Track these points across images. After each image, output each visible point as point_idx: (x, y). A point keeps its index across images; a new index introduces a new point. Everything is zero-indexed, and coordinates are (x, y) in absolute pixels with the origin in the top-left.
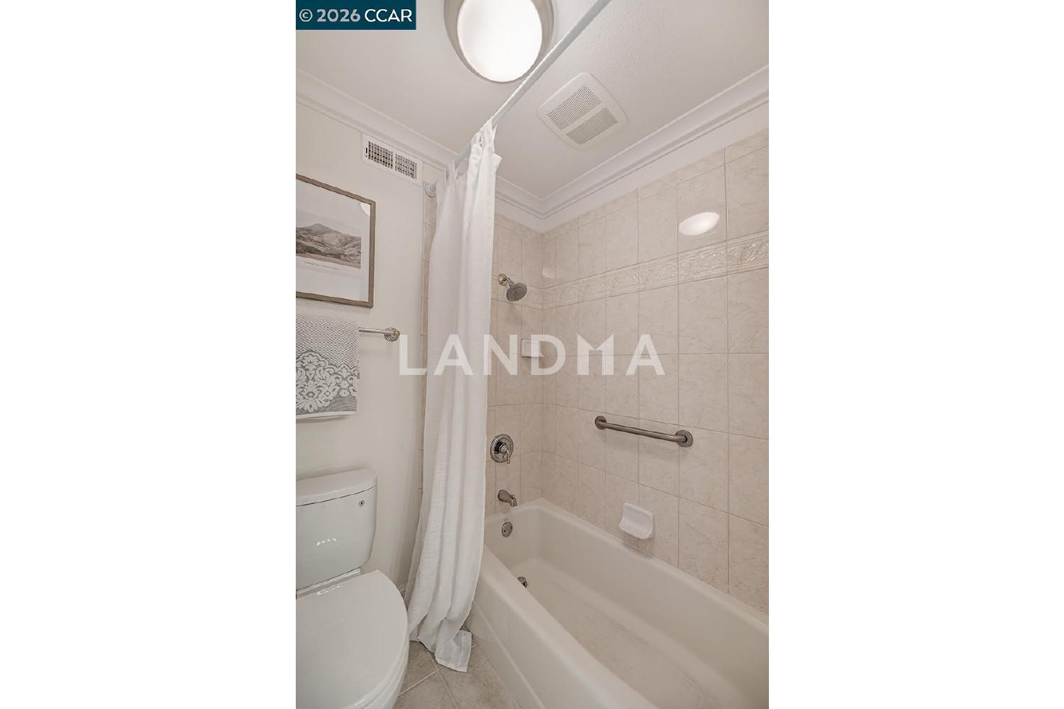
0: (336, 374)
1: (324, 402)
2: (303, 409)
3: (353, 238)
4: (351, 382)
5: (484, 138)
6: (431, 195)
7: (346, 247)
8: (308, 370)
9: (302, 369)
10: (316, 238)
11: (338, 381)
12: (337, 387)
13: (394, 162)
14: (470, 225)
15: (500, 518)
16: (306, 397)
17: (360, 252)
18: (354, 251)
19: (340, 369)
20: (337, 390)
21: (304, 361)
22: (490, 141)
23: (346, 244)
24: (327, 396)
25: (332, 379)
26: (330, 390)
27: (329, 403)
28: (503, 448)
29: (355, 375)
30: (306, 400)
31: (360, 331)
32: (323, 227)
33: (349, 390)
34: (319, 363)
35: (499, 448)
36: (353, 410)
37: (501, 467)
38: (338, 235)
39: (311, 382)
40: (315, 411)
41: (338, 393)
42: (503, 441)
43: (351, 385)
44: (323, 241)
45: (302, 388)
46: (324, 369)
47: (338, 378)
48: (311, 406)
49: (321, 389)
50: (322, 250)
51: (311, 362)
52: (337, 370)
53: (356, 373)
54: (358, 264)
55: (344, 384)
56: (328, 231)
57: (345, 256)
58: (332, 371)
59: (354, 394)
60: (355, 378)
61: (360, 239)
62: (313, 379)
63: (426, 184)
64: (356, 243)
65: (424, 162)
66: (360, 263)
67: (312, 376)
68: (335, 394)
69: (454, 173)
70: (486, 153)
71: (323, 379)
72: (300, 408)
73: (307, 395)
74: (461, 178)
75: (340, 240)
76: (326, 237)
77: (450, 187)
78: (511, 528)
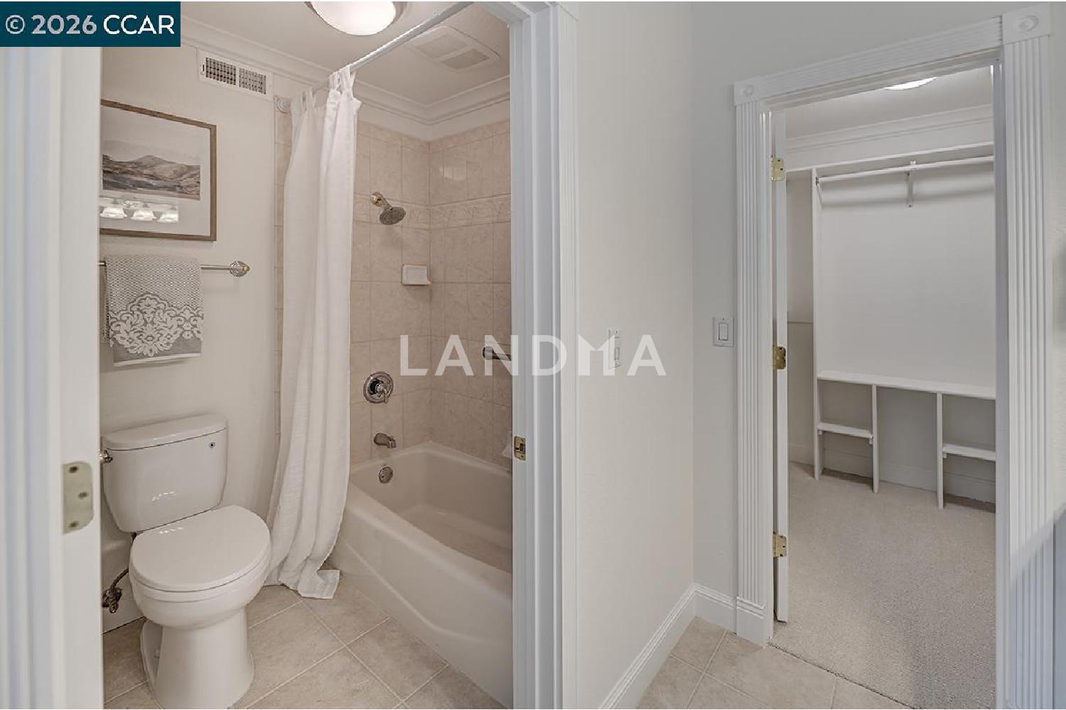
0: (177, 316)
1: (165, 346)
2: (142, 353)
3: (190, 168)
4: (195, 323)
5: (342, 80)
6: (286, 112)
7: (183, 178)
8: (145, 313)
9: (138, 313)
10: (145, 171)
11: (180, 323)
12: (179, 329)
13: (237, 76)
14: (328, 168)
15: (379, 463)
16: (145, 341)
17: (199, 183)
18: (192, 181)
19: (182, 311)
20: (179, 333)
21: (141, 304)
22: (348, 87)
23: (181, 176)
24: (169, 339)
25: (174, 322)
26: (172, 332)
27: (171, 345)
28: (380, 387)
29: (198, 316)
30: (144, 345)
31: (202, 268)
32: (154, 158)
33: (192, 332)
34: (158, 305)
35: (375, 388)
36: (198, 352)
37: (377, 408)
38: (173, 165)
39: (149, 325)
40: (156, 355)
41: (181, 335)
42: (379, 379)
43: (195, 326)
44: (155, 173)
45: (139, 332)
46: (164, 312)
47: (179, 320)
48: (151, 350)
49: (161, 332)
50: (154, 184)
51: (149, 306)
52: (178, 312)
53: (200, 313)
54: (197, 196)
55: (187, 326)
56: (163, 162)
57: (181, 187)
58: (173, 314)
59: (198, 336)
60: (199, 319)
61: (198, 168)
62: (153, 323)
63: (278, 100)
64: (194, 172)
65: (274, 74)
66: (199, 194)
67: (151, 319)
68: (178, 335)
69: (312, 100)
70: (343, 98)
71: (163, 322)
72: (139, 352)
73: (146, 339)
74: (319, 108)
75: (175, 172)
76: (158, 170)
77: (307, 113)
78: (391, 473)
